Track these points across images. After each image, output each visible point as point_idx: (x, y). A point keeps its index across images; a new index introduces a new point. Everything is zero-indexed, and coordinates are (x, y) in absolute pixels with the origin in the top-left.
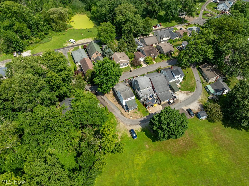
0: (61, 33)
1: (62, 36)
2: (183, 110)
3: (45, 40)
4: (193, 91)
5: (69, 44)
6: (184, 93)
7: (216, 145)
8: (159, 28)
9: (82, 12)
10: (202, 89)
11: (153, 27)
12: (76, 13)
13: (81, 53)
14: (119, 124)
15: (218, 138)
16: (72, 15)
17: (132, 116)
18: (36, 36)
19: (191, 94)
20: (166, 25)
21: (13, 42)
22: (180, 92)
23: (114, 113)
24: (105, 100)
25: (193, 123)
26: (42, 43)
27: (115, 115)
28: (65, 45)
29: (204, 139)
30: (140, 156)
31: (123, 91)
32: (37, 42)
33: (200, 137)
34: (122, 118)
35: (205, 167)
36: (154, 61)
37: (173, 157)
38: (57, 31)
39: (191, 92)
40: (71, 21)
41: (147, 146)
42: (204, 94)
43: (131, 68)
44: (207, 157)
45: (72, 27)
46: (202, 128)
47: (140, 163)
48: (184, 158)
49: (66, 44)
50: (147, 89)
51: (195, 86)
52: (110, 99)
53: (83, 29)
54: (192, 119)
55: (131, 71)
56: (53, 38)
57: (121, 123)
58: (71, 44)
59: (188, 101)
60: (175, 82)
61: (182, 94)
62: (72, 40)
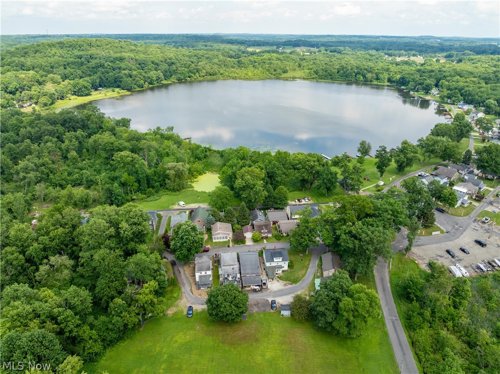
0: (174, 193)
1: (174, 197)
2: (267, 301)
3: (152, 198)
4: (296, 283)
5: (176, 207)
6: (282, 283)
7: (284, 347)
8: (306, 203)
9: (215, 171)
10: (309, 282)
11: (297, 201)
12: (207, 172)
13: (181, 218)
14: (181, 299)
15: (293, 340)
16: (200, 173)
17: (200, 295)
18: (144, 192)
19: (290, 286)
20: (317, 200)
21: (113, 195)
22: (278, 281)
23: (182, 288)
24: (180, 273)
25: (269, 317)
26: (147, 201)
27: (183, 290)
28: (171, 207)
29: (272, 337)
30: (184, 334)
31: (200, 263)
32: (142, 199)
33: (268, 333)
34: (189, 294)
35: (252, 365)
36: (265, 241)
37: (221, 345)
38: (170, 190)
39: (291, 284)
40: (195, 180)
41: (198, 327)
42: (308, 289)
43: (231, 243)
44: (263, 355)
45: (193, 187)
46: (278, 326)
47: (179, 341)
48: (232, 349)
49: (173, 206)
50: (232, 267)
51: (302, 278)
52: (186, 272)
53: (205, 192)
54: (271, 313)
55: (229, 246)
56: (162, 197)
57: (184, 299)
58: (180, 207)
59: (281, 293)
60: (275, 267)
61: (279, 284)
62: (182, 203)
